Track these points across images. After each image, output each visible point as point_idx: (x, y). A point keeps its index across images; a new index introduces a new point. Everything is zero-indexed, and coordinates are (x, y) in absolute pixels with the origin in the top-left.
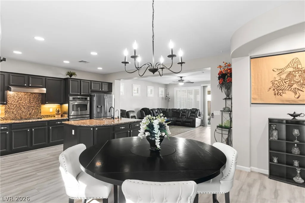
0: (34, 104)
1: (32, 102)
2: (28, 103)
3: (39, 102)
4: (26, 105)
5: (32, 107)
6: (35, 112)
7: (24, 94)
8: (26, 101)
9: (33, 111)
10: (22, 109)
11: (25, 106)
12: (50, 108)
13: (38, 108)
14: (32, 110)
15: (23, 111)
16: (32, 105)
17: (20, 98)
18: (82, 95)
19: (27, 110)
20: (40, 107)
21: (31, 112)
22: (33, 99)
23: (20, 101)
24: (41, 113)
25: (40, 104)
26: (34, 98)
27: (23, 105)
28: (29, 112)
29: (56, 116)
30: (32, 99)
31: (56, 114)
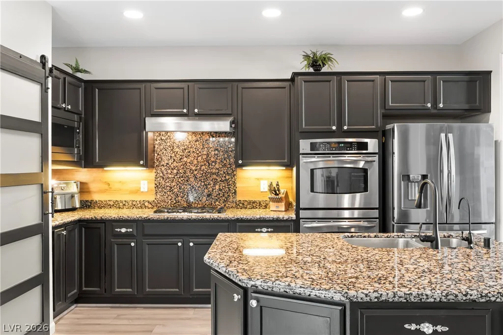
0: (217, 166)
1: (212, 159)
2: (205, 164)
3: (232, 160)
4: (200, 168)
5: (215, 176)
6: (220, 190)
7: (194, 138)
8: (200, 158)
9: (217, 187)
10: (191, 179)
11: (196, 173)
12: (261, 179)
13: (227, 177)
14: (215, 185)
15: (193, 187)
16: (214, 171)
17: (185, 149)
18: (345, 132)
19: (203, 184)
20: (234, 175)
21: (211, 189)
22: (216, 152)
23: (185, 159)
24: (235, 193)
25: (234, 166)
26: (217, 150)
27: (194, 168)
28: (206, 191)
29: (273, 207)
30: (213, 153)
31: (272, 200)
